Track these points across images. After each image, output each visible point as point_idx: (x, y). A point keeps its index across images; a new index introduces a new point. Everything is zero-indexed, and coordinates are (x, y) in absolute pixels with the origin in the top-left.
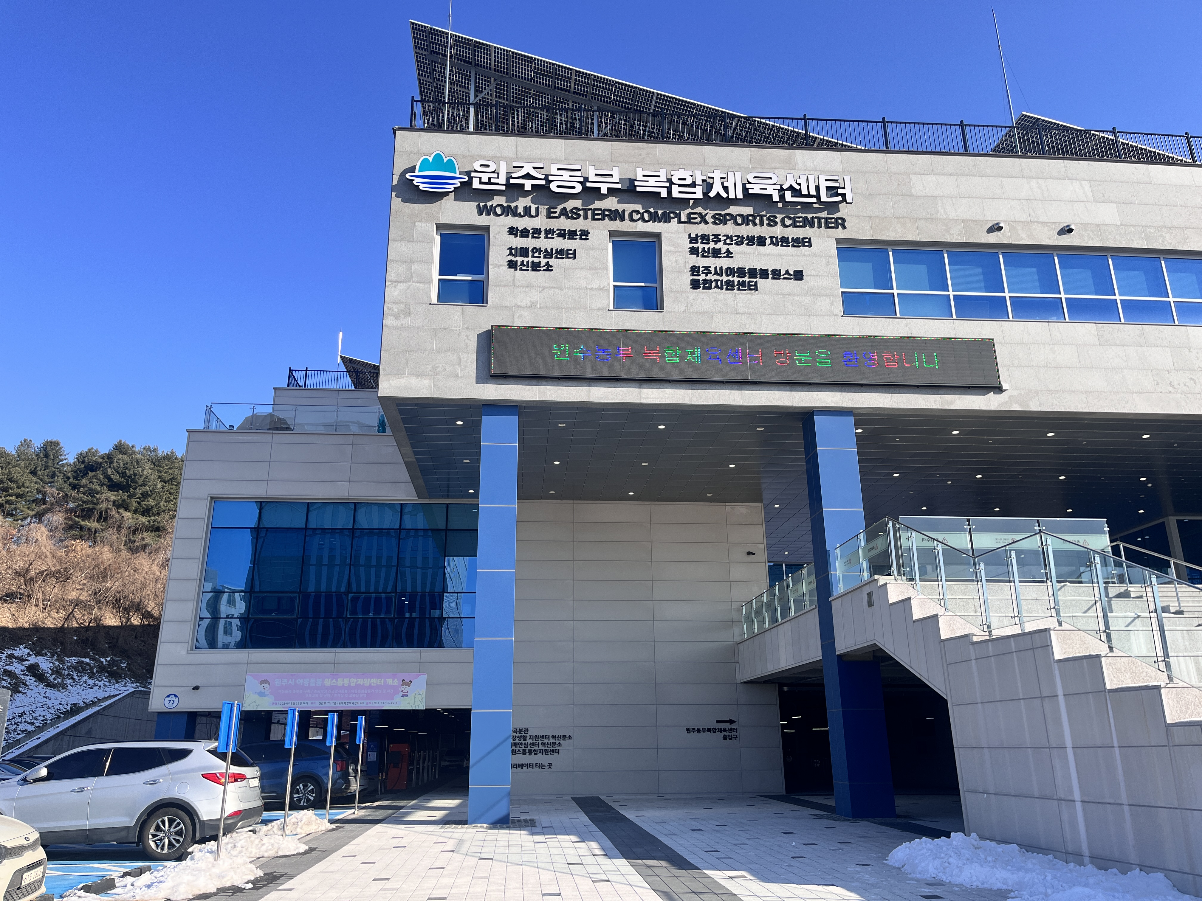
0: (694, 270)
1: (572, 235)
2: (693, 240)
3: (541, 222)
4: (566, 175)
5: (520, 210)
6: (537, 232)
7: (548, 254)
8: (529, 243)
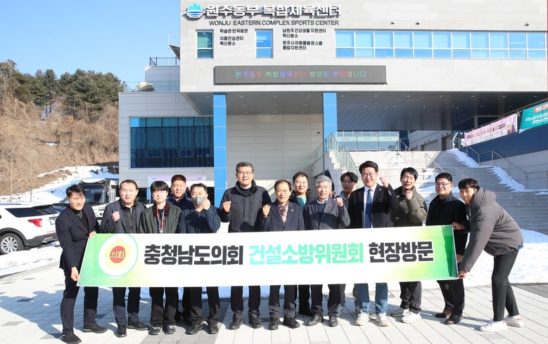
0: (284, 42)
1: (242, 31)
2: (284, 31)
3: (231, 27)
4: (239, 9)
5: (224, 23)
6: (230, 30)
7: (234, 39)
8: (227, 35)
